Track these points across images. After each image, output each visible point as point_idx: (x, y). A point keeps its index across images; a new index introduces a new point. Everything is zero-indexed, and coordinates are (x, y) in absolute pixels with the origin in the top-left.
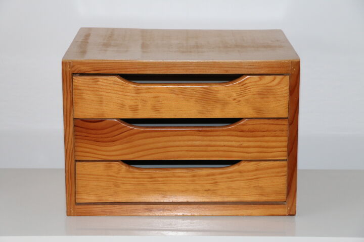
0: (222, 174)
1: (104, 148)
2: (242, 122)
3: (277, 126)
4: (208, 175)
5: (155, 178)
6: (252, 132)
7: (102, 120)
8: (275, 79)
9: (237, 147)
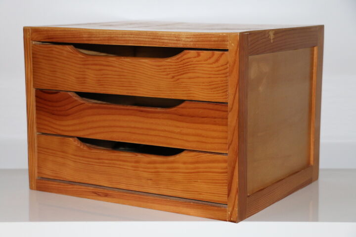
0: (163, 163)
1: (58, 122)
2: (183, 105)
3: (218, 112)
4: (150, 163)
5: (102, 159)
6: (192, 117)
7: (57, 92)
8: (213, 55)
9: (177, 133)
